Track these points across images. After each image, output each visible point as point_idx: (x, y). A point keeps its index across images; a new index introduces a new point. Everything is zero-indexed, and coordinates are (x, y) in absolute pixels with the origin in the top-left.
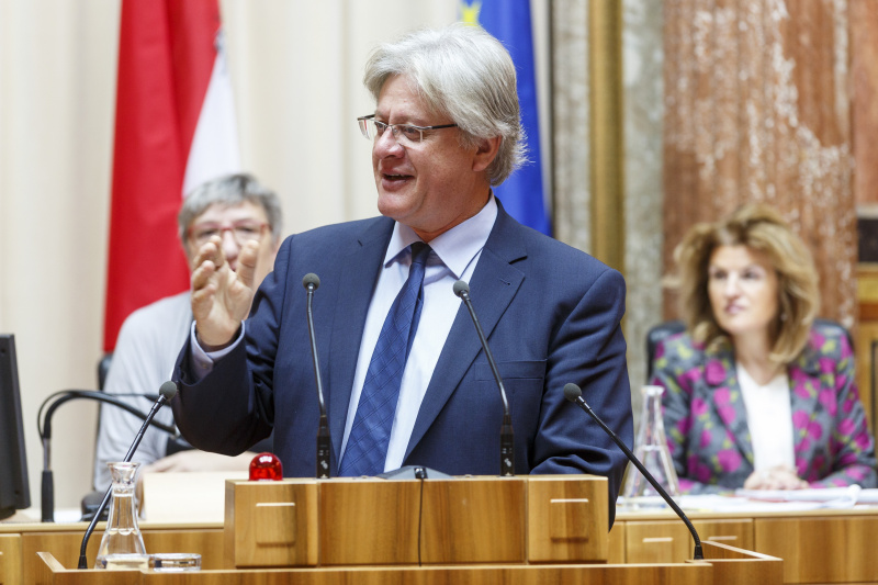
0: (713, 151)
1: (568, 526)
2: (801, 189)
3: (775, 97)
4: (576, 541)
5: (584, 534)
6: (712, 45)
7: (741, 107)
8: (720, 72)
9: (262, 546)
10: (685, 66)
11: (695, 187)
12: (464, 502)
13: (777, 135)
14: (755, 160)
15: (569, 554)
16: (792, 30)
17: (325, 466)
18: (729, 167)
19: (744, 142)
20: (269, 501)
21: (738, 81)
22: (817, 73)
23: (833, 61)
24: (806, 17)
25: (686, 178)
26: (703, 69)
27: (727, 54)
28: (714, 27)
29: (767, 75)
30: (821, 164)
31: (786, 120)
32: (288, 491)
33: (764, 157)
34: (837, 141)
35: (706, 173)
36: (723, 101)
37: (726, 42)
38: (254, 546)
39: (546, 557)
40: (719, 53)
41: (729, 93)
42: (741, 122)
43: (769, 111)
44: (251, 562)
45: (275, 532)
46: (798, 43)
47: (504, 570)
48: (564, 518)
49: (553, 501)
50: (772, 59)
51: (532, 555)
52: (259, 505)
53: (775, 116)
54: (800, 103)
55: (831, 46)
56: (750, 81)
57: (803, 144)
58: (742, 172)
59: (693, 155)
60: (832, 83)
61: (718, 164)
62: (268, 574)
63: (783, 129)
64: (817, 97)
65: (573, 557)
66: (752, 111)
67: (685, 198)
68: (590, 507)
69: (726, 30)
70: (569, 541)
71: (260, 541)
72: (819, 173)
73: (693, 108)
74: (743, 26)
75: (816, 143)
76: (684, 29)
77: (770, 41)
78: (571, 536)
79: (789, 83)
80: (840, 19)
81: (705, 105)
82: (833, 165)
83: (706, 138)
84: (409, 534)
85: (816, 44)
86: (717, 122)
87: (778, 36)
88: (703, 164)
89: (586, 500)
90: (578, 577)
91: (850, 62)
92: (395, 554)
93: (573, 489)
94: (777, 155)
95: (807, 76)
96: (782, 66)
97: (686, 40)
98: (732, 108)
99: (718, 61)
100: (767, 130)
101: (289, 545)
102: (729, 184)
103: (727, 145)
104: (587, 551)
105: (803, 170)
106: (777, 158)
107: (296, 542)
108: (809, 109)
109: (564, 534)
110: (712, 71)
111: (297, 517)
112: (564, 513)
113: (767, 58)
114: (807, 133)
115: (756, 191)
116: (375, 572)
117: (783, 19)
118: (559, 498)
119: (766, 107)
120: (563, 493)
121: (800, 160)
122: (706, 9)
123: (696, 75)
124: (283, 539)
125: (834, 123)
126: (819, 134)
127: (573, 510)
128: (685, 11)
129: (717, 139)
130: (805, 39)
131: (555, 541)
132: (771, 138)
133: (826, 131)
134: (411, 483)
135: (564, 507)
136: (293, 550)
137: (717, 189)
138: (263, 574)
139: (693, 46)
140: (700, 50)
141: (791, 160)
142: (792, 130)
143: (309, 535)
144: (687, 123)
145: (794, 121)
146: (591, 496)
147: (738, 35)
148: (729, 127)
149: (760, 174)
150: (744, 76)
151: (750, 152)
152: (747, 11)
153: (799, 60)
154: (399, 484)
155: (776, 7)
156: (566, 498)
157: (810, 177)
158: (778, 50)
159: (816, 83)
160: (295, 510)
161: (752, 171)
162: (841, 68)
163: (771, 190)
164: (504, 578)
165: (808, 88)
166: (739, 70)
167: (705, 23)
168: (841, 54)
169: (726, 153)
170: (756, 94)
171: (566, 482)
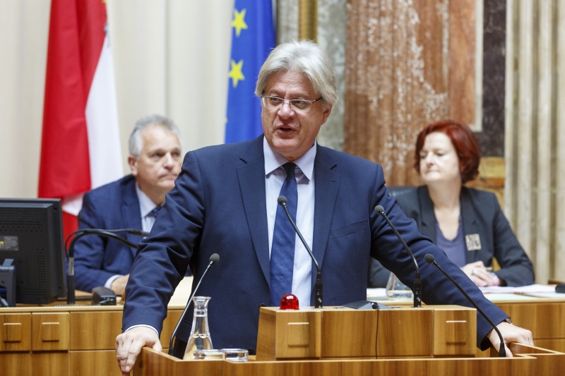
0: (378, 94)
1: (455, 336)
2: (424, 116)
3: (412, 66)
4: (459, 344)
5: (464, 340)
6: (378, 37)
7: (394, 71)
8: (382, 52)
9: (291, 346)
10: (362, 48)
11: (366, 114)
12: (400, 322)
13: (413, 87)
14: (400, 100)
15: (456, 352)
16: (421, 29)
17: (320, 301)
18: (386, 103)
19: (394, 90)
20: (295, 322)
21: (393, 57)
22: (434, 53)
23: (442, 47)
24: (429, 22)
25: (362, 109)
26: (372, 50)
27: (386, 42)
28: (379, 27)
29: (408, 53)
30: (435, 103)
31: (418, 78)
32: (305, 316)
33: (405, 98)
34: (442, 91)
35: (373, 106)
36: (384, 68)
37: (386, 36)
38: (286, 347)
39: (443, 353)
40: (382, 41)
41: (387, 64)
42: (393, 79)
43: (409, 74)
44: (285, 355)
45: (298, 339)
46: (425, 37)
47: (426, 361)
48: (453, 331)
49: (447, 322)
50: (411, 45)
51: (436, 352)
52: (289, 324)
53: (412, 77)
54: (425, 69)
55: (441, 39)
56: (399, 57)
57: (427, 92)
58: (393, 106)
59: (366, 97)
60: (441, 59)
61: (379, 102)
62: (299, 363)
63: (416, 83)
64: (434, 67)
65: (458, 353)
66: (399, 73)
67: (361, 120)
68: (467, 325)
69: (386, 29)
70: (456, 344)
71: (290, 344)
72: (434, 107)
73: (366, 71)
74: (396, 27)
75: (433, 92)
76: (361, 28)
77: (409, 35)
78: (457, 341)
79: (419, 58)
80: (446, 24)
81: (373, 69)
82: (441, 103)
83: (374, 88)
84: (370, 340)
85: (434, 38)
86: (380, 79)
87: (414, 32)
88: (371, 102)
89: (465, 321)
90: (466, 365)
91: (449, 48)
92: (362, 351)
93: (458, 315)
94: (412, 97)
95: (429, 55)
96: (416, 50)
97: (363, 34)
98: (389, 72)
99: (381, 45)
100: (407, 84)
101: (305, 346)
102: (386, 113)
103: (385, 92)
104: (465, 350)
105: (425, 106)
106: (413, 100)
107: (309, 345)
108: (429, 73)
109: (453, 340)
110: (377, 51)
111: (310, 330)
112: (453, 328)
113: (408, 44)
114: (428, 86)
115: (401, 118)
116: (357, 362)
117: (416, 23)
118: (451, 320)
119: (407, 71)
120: (453, 316)
121: (425, 100)
122: (374, 17)
123: (368, 52)
124: (303, 342)
125: (441, 81)
126: (434, 87)
127: (458, 326)
128: (362, 18)
129: (379, 89)
130: (428, 35)
131: (448, 344)
132: (409, 88)
133: (438, 85)
134: (371, 312)
135: (453, 325)
136: (307, 349)
137: (380, 116)
138: (297, 363)
139: (367, 37)
140: (371, 40)
141: (420, 101)
142: (421, 84)
143: (317, 340)
144: (362, 78)
145: (422, 80)
146: (468, 319)
147: (393, 32)
148: (386, 82)
149: (403, 108)
150: (395, 54)
151: (398, 96)
152: (398, 19)
153: (425, 46)
154: (365, 312)
155: (413, 17)
156: (455, 320)
157: (429, 111)
158: (414, 40)
159: (433, 59)
160: (309, 326)
161: (399, 106)
162: (445, 50)
163: (409, 117)
164: (426, 366)
165: (429, 61)
166: (393, 51)
167: (374, 25)
168: (445, 43)
169: (385, 96)
170: (402, 64)
171: (455, 311)
